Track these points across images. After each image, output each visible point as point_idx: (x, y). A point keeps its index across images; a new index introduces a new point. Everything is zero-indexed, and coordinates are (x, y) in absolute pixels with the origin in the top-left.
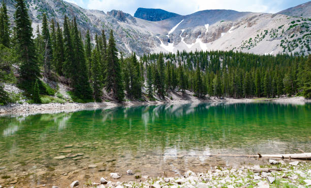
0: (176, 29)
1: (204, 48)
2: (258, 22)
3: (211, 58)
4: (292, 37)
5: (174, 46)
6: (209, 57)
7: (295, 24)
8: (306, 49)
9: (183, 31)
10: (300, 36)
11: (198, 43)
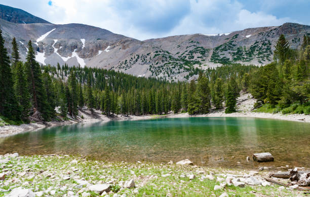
0: (47, 37)
1: (82, 63)
2: (131, 46)
3: (96, 75)
4: (157, 64)
5: (45, 56)
6: (94, 74)
7: (158, 53)
8: (167, 75)
9: (56, 41)
10: (162, 64)
11: (75, 57)
